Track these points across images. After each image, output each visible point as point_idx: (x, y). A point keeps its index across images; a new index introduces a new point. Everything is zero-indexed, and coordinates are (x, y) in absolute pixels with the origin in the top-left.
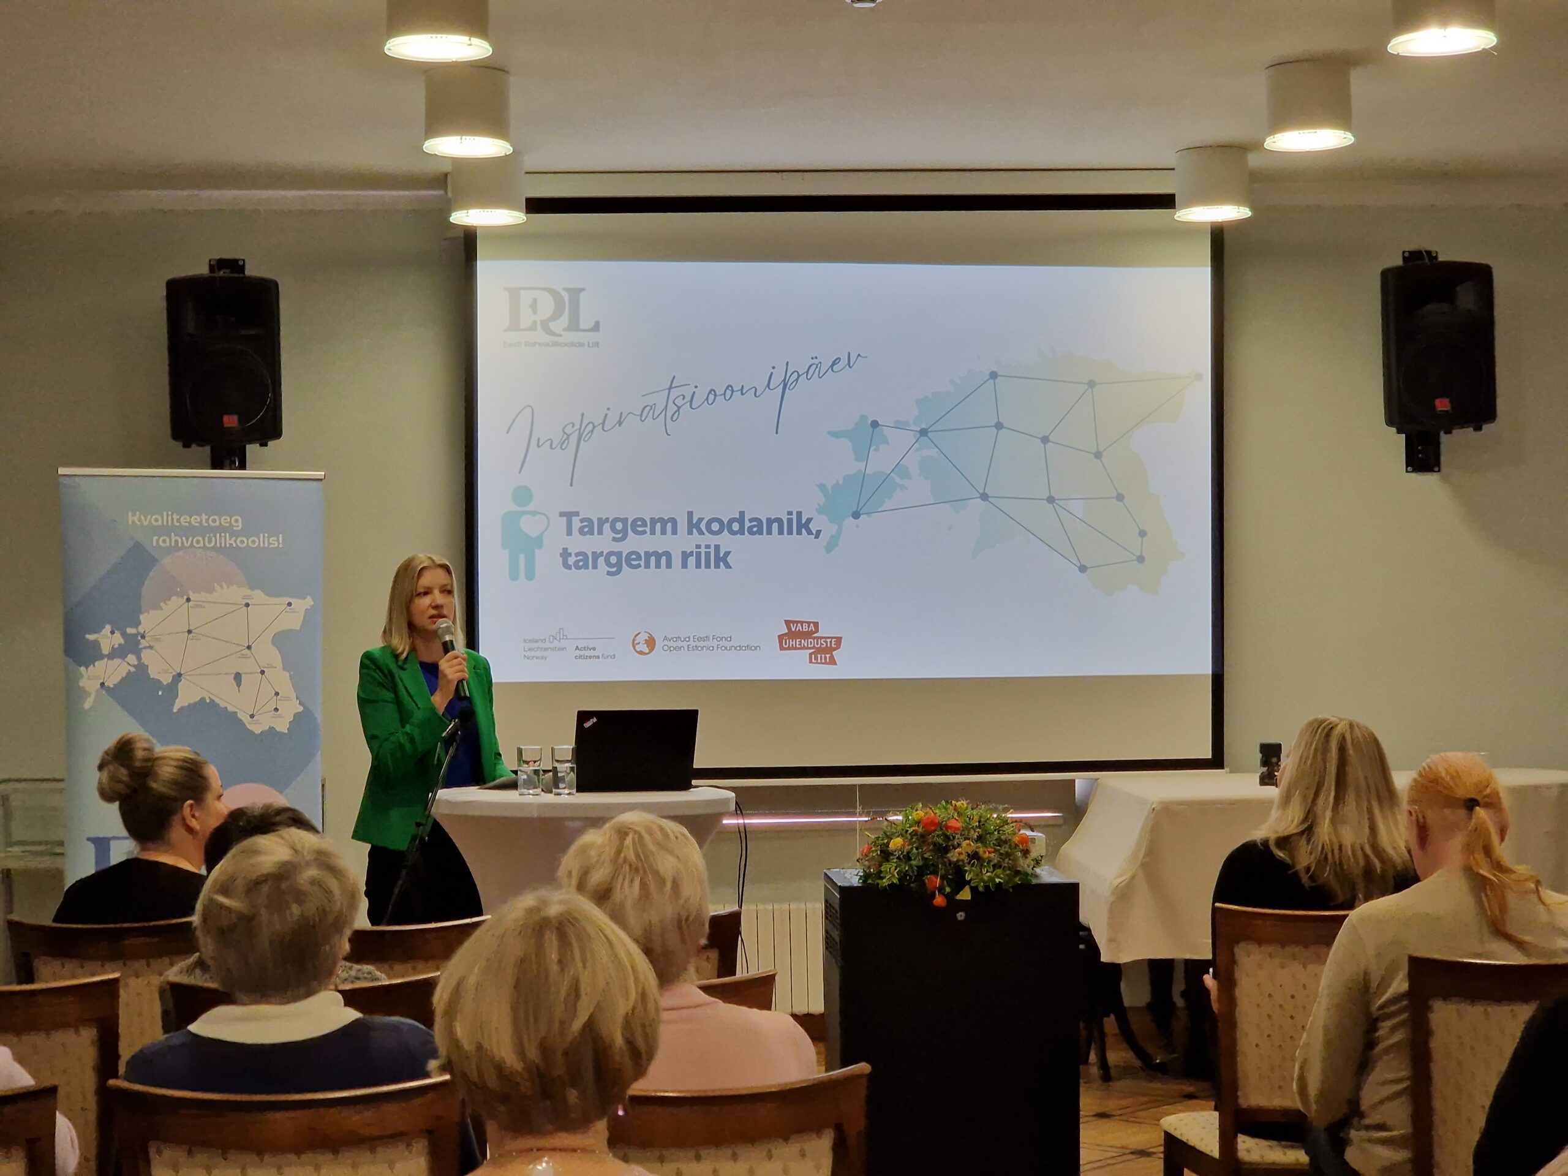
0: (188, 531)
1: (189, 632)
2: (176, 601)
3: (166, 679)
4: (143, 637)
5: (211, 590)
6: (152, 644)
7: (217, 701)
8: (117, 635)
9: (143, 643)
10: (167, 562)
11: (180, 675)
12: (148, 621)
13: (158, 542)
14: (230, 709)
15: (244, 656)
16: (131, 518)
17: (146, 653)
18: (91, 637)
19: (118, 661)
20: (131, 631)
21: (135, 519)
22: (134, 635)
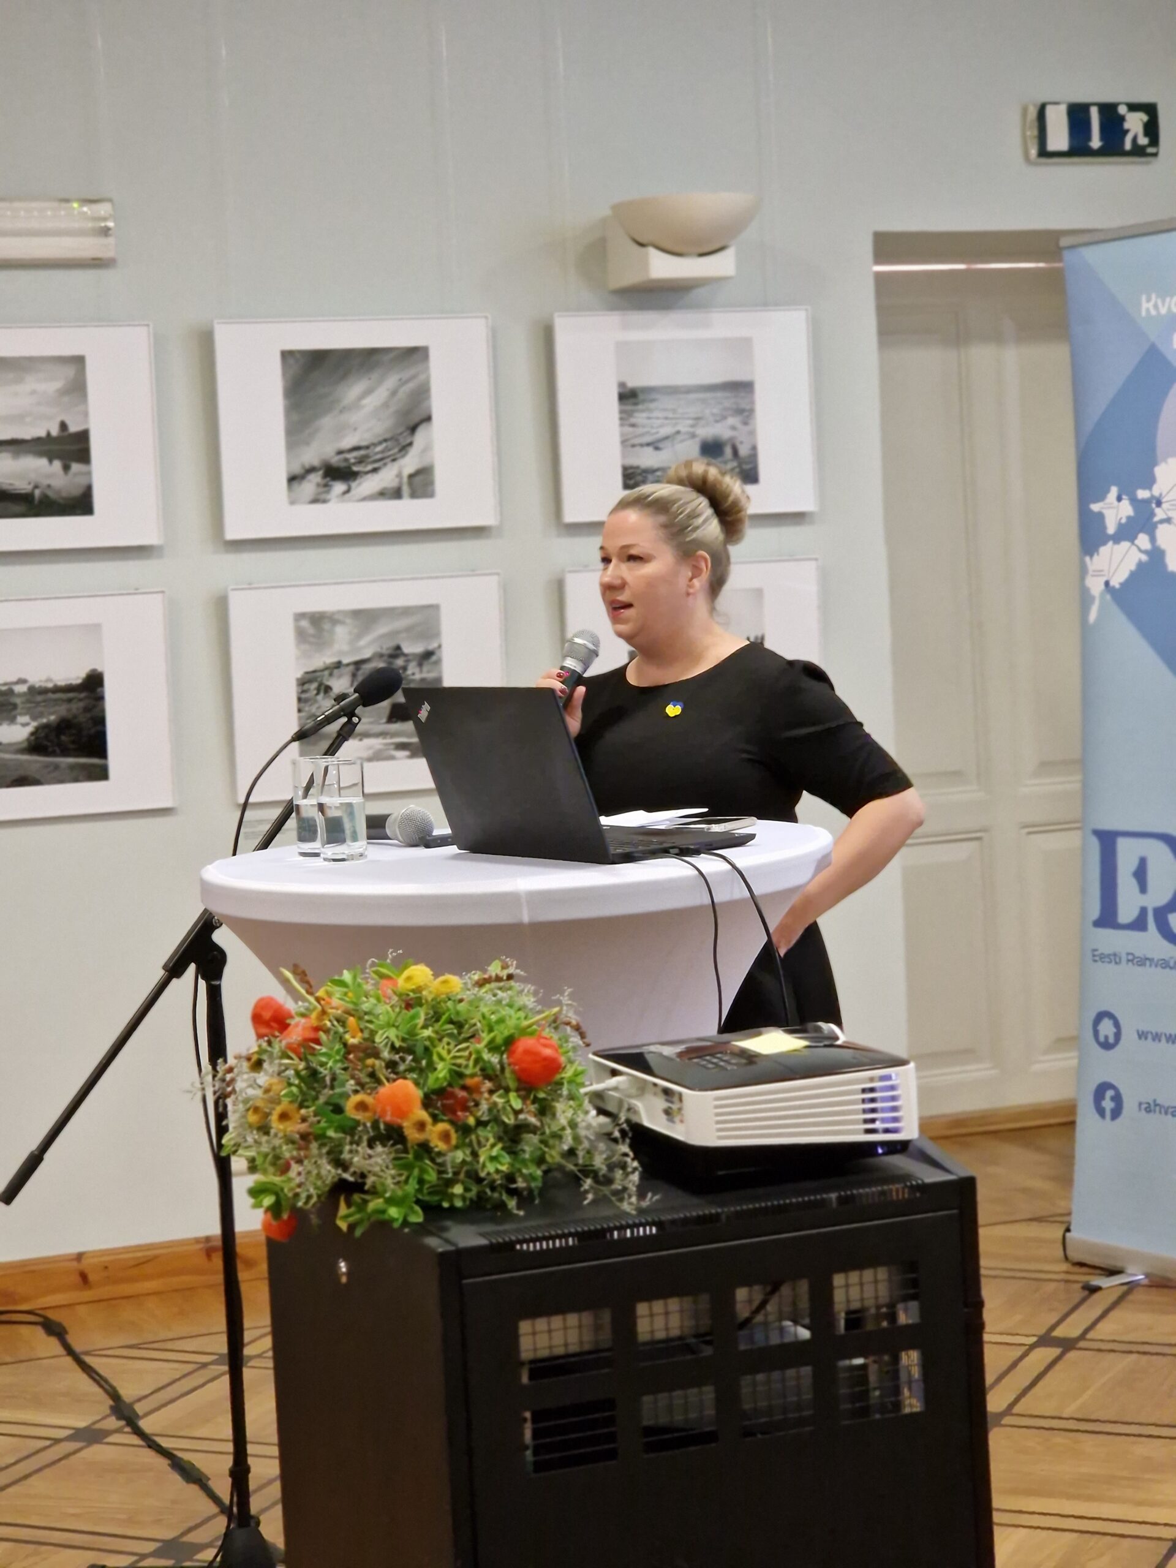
4: (1159, 503)
6: (1170, 514)
8: (1125, 501)
9: (1160, 514)
12: (1165, 476)
16: (1145, 305)
17: (1162, 531)
18: (1095, 507)
19: (1125, 545)
20: (1142, 494)
21: (1150, 306)
22: (1147, 502)
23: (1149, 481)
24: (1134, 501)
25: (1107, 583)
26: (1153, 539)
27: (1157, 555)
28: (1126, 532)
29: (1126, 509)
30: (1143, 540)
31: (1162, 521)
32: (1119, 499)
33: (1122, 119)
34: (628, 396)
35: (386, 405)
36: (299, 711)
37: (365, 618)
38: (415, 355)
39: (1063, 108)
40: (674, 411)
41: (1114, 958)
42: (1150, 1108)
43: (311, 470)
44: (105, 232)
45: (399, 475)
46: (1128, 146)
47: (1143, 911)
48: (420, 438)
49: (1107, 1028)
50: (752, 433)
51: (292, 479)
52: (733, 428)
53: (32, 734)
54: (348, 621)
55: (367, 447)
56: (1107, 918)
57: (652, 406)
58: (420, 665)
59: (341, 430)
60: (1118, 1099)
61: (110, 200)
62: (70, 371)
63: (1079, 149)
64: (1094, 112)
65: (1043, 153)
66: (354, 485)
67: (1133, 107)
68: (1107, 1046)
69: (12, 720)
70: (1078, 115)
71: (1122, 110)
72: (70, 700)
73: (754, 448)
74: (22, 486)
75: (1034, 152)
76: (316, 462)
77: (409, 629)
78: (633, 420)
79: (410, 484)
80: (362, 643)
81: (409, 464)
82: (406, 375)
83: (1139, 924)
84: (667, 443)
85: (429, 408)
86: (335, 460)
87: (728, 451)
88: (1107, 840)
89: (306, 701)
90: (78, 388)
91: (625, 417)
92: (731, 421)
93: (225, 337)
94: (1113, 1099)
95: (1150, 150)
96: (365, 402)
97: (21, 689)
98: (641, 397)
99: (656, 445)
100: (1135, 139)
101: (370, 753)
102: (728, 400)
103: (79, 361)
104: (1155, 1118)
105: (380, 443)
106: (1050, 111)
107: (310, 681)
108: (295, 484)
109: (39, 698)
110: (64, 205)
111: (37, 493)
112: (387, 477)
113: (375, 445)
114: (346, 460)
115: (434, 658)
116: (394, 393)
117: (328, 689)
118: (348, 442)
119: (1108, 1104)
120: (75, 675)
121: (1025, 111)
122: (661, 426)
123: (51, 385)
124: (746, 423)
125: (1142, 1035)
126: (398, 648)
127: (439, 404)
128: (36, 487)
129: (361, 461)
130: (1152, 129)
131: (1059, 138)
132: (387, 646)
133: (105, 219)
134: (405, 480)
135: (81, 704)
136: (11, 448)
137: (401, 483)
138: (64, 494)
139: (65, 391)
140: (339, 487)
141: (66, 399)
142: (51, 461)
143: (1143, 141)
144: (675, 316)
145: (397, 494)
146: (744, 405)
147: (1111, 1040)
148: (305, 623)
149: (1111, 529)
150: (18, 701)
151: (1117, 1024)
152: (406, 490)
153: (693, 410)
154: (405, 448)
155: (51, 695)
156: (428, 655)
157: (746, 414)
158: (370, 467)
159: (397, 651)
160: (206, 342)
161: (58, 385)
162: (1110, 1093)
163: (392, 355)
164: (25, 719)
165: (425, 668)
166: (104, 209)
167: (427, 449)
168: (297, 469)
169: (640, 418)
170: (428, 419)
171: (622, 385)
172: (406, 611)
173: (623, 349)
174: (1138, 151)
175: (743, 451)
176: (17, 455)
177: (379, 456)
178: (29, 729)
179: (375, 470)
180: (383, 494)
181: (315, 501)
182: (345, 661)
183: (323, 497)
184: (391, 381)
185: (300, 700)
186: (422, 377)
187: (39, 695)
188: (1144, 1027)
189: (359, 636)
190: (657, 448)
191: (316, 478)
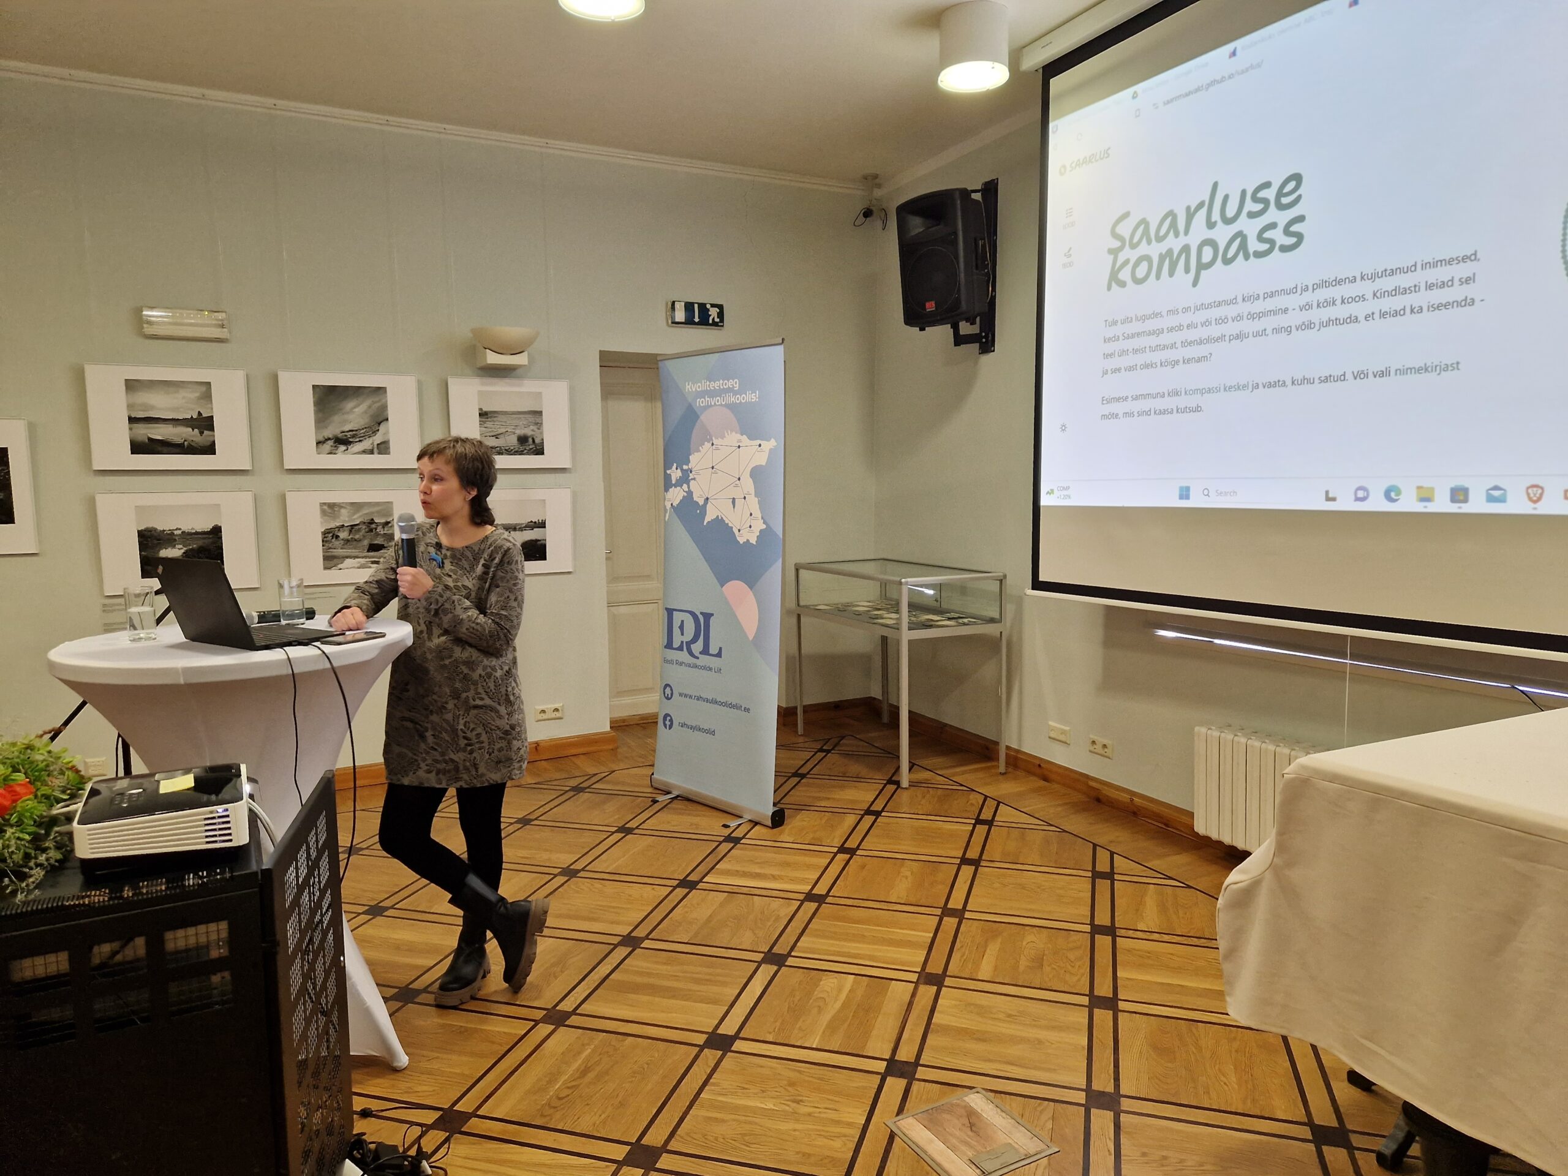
0: (712, 394)
1: (713, 468)
2: (707, 445)
3: (701, 502)
4: (691, 472)
5: (723, 437)
6: (695, 476)
7: (724, 518)
8: (679, 470)
9: (691, 476)
10: (702, 417)
11: (707, 499)
12: (694, 458)
13: (700, 402)
14: (730, 525)
15: (736, 486)
16: (687, 387)
17: (692, 483)
18: (668, 472)
19: (679, 488)
20: (685, 467)
21: (690, 388)
22: (686, 470)
23: (688, 462)
24: (682, 470)
25: (672, 504)
26: (689, 487)
27: (690, 493)
28: (679, 483)
29: (679, 473)
30: (685, 487)
31: (692, 479)
32: (677, 469)
33: (708, 310)
34: (483, 414)
35: (365, 412)
36: (323, 546)
37: (356, 506)
38: (380, 391)
39: (683, 304)
40: (505, 422)
41: (670, 662)
42: (683, 725)
43: (329, 439)
44: (223, 326)
45: (372, 444)
46: (711, 322)
47: (682, 642)
48: (382, 428)
49: (668, 690)
50: (542, 433)
51: (318, 443)
52: (533, 430)
53: (184, 553)
54: (348, 507)
55: (356, 430)
56: (669, 645)
57: (495, 419)
58: (383, 527)
59: (345, 422)
60: (671, 721)
61: (225, 312)
62: (204, 389)
63: (689, 321)
64: (696, 306)
65: (674, 323)
66: (349, 447)
67: (713, 306)
68: (668, 698)
69: (174, 547)
70: (689, 307)
71: (708, 306)
72: (204, 538)
73: (543, 440)
74: (178, 440)
75: (670, 322)
76: (331, 436)
77: (378, 512)
78: (485, 425)
79: (378, 448)
80: (355, 517)
81: (378, 439)
82: (377, 399)
83: (680, 648)
84: (502, 436)
85: (387, 415)
86: (340, 435)
87: (530, 440)
88: (670, 612)
89: (326, 541)
90: (207, 396)
91: (482, 423)
92: (532, 427)
93: (284, 377)
94: (669, 721)
95: (722, 324)
96: (355, 410)
97: (179, 532)
98: (489, 415)
99: (497, 437)
100: (713, 319)
101: (359, 565)
102: (531, 418)
103: (209, 383)
104: (684, 729)
105: (363, 429)
106: (677, 305)
107: (329, 533)
108: (320, 445)
109: (189, 537)
110: (200, 312)
111: (186, 443)
112: (366, 444)
113: (360, 430)
114: (346, 436)
115: (390, 525)
116: (370, 407)
117: (337, 537)
118: (346, 428)
119: (668, 723)
120: (208, 527)
121: (667, 304)
122: (500, 428)
123: (193, 394)
124: (539, 429)
125: (681, 695)
126: (372, 520)
127: (391, 413)
128: (185, 441)
129: (353, 436)
130: (721, 315)
131: (680, 316)
132: (367, 519)
133: (222, 320)
134: (376, 446)
135: (211, 540)
136: (173, 422)
137: (373, 447)
138: (201, 445)
139: (199, 398)
140: (342, 448)
141: (202, 401)
142: (193, 430)
143: (717, 320)
144: (507, 380)
145: (371, 452)
146: (538, 420)
147: (670, 696)
148: (325, 507)
149: (673, 482)
150: (177, 538)
151: (672, 690)
152: (375, 450)
153: (515, 422)
154: (375, 432)
155: (193, 536)
156: (387, 523)
157: (539, 425)
158: (358, 440)
159: (372, 522)
160: (275, 379)
161: (197, 395)
162: (668, 718)
163: (370, 389)
164: (181, 546)
165: (386, 529)
166: (221, 316)
167: (387, 433)
168: (321, 439)
169: (489, 424)
170: (387, 419)
171: (481, 409)
172: (377, 504)
173: (481, 394)
174: (715, 324)
175: (537, 441)
176: (175, 426)
177: (362, 435)
178: (183, 551)
179: (360, 441)
180: (364, 452)
181: (330, 453)
182: (346, 525)
183: (334, 451)
184: (368, 402)
185: (323, 541)
186: (384, 401)
187: (187, 536)
188: (681, 691)
189: (354, 514)
190: (497, 438)
191: (331, 443)
